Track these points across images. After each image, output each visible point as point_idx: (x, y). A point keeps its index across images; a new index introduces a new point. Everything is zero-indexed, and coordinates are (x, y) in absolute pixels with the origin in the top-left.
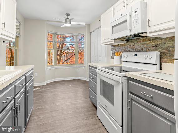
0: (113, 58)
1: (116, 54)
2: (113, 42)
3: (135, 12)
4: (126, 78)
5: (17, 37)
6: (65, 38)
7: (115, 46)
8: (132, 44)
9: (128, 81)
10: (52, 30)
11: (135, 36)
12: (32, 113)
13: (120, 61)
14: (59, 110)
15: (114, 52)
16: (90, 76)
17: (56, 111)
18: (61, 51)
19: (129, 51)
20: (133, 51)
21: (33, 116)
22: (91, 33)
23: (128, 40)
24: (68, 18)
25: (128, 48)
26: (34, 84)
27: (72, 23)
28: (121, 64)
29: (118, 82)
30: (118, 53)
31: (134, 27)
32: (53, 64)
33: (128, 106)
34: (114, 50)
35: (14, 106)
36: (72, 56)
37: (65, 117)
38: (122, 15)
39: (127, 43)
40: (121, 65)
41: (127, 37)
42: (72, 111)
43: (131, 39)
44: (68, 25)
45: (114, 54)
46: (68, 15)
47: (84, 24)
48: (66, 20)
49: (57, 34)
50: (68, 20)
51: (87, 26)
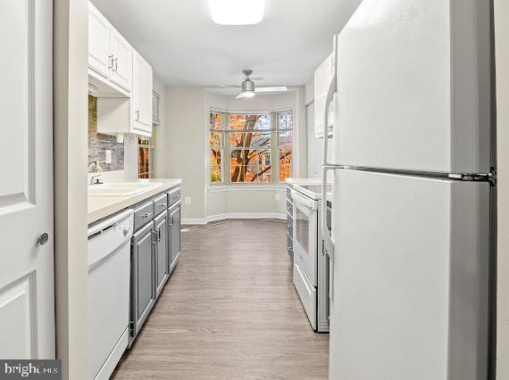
5: (154, 125)
10: (220, 106)
16: (288, 205)
18: (247, 152)
22: (307, 106)
24: (248, 80)
27: (257, 90)
32: (223, 180)
35: (153, 229)
44: (249, 95)
46: (248, 73)
48: (244, 84)
49: (232, 112)
50: (248, 84)
51: (297, 89)
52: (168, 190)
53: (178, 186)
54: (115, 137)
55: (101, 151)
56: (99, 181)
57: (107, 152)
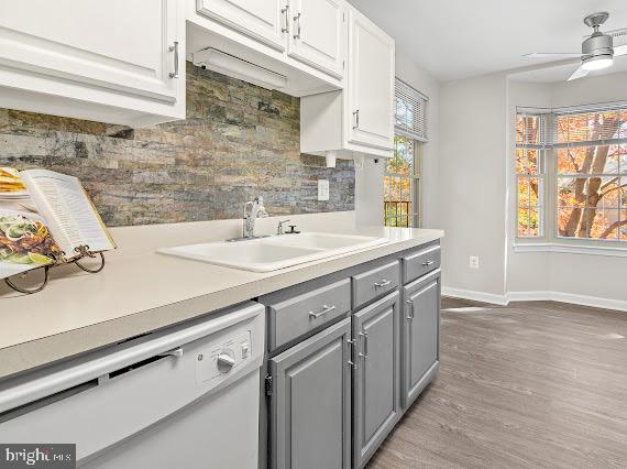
5: (419, 143)
24: (596, 35)
26: (443, 288)
32: (540, 231)
35: (349, 335)
46: (596, 20)
50: (597, 43)
54: (323, 159)
55: (307, 181)
56: (295, 229)
57: (320, 182)
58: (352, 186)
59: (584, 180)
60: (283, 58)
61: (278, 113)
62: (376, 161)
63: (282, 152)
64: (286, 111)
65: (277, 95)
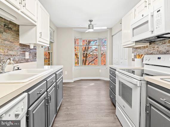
0: (134, 61)
1: (137, 56)
2: (134, 44)
3: (158, 12)
4: (145, 82)
5: (51, 42)
6: (89, 42)
7: (137, 48)
8: (156, 46)
9: (147, 85)
11: (158, 37)
12: (61, 103)
13: (141, 63)
14: (83, 104)
15: (135, 55)
16: (110, 77)
17: (80, 104)
19: (152, 53)
20: (157, 54)
21: (63, 106)
22: (112, 36)
23: (151, 41)
24: (91, 24)
25: (150, 51)
26: (63, 80)
27: (94, 28)
28: (143, 66)
29: (136, 85)
30: (140, 56)
31: (157, 28)
32: (79, 64)
33: (146, 111)
34: (135, 53)
36: (96, 58)
37: (87, 111)
38: (143, 16)
39: (150, 45)
40: (142, 68)
41: (149, 39)
42: (93, 107)
43: (155, 41)
44: (91, 30)
45: (135, 57)
46: (91, 21)
47: (106, 28)
48: (89, 26)
49: (83, 38)
50: (91, 26)
51: (109, 30)
52: (56, 72)
53: (62, 69)
54: (29, 46)
55: (22, 52)
56: (19, 68)
57: (26, 53)
58: (36, 54)
59: (84, 53)
60: (19, 12)
61: (11, 29)
62: (42, 47)
63: (13, 43)
64: (14, 29)
65: (11, 23)
